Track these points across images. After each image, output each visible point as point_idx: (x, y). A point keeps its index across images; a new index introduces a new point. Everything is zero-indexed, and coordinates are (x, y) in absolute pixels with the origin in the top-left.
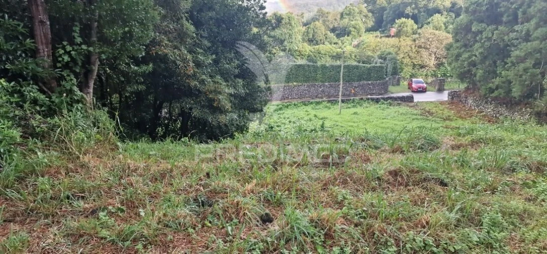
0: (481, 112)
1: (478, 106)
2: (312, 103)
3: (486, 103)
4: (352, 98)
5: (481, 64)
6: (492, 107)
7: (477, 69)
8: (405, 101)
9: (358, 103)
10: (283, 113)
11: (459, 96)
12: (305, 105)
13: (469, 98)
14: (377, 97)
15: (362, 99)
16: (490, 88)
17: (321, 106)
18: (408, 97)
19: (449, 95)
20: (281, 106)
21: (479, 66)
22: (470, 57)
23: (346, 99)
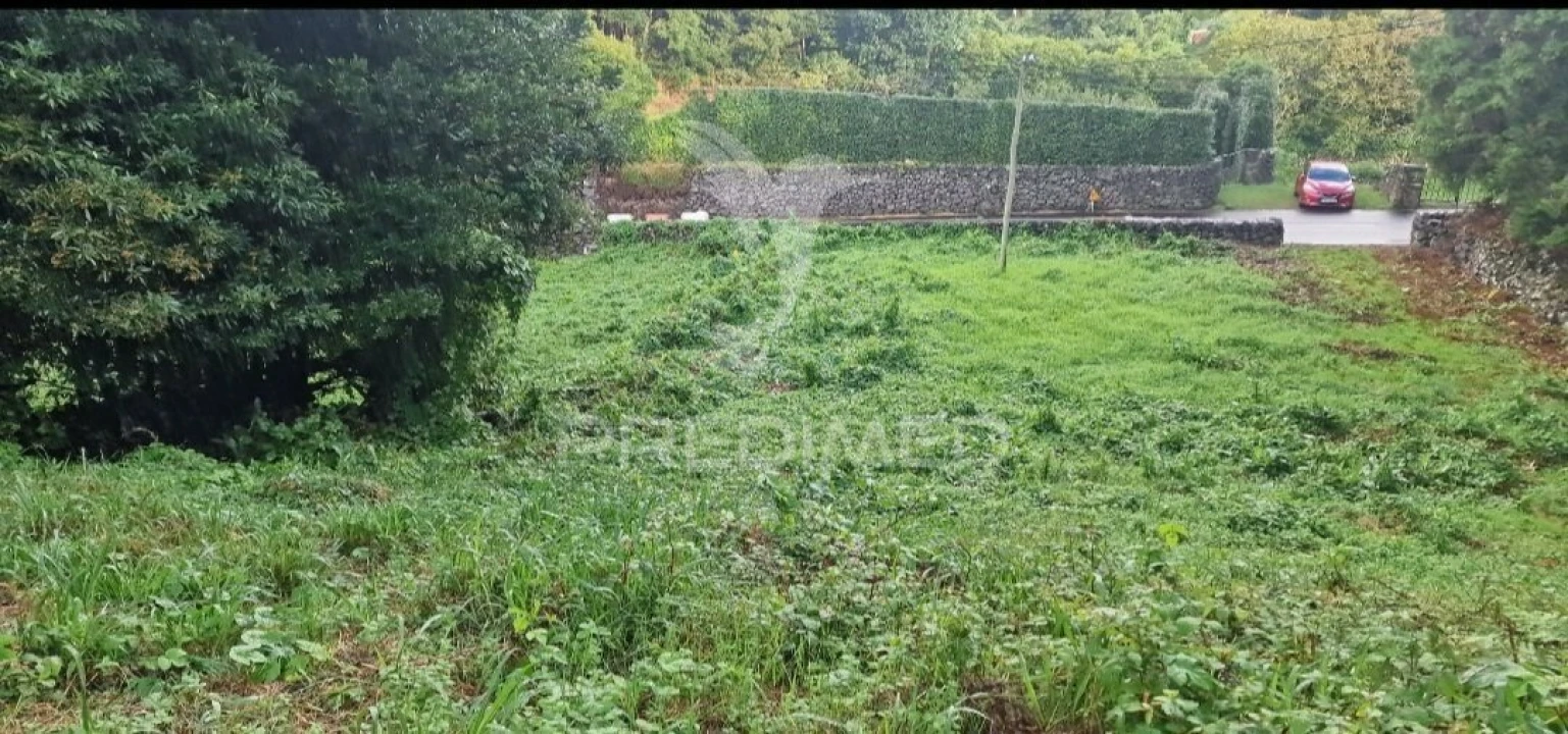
0: (1508, 299)
1: (1501, 276)
2: (935, 231)
3: (1532, 265)
4: (1069, 221)
5: (1522, 122)
6: (1547, 282)
7: (1505, 140)
8: (1251, 241)
9: (1087, 240)
10: (831, 260)
11: (1448, 235)
12: (913, 235)
13: (1479, 242)
14: (1157, 221)
15: (1102, 225)
16: (1541, 213)
17: (960, 243)
18: (1262, 227)
19: (1415, 228)
20: (835, 235)
21: (1513, 131)
22: (1484, 96)
23: (1050, 224)
